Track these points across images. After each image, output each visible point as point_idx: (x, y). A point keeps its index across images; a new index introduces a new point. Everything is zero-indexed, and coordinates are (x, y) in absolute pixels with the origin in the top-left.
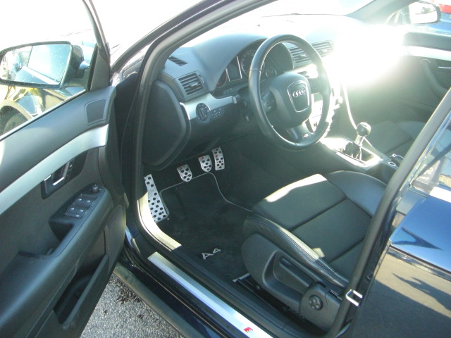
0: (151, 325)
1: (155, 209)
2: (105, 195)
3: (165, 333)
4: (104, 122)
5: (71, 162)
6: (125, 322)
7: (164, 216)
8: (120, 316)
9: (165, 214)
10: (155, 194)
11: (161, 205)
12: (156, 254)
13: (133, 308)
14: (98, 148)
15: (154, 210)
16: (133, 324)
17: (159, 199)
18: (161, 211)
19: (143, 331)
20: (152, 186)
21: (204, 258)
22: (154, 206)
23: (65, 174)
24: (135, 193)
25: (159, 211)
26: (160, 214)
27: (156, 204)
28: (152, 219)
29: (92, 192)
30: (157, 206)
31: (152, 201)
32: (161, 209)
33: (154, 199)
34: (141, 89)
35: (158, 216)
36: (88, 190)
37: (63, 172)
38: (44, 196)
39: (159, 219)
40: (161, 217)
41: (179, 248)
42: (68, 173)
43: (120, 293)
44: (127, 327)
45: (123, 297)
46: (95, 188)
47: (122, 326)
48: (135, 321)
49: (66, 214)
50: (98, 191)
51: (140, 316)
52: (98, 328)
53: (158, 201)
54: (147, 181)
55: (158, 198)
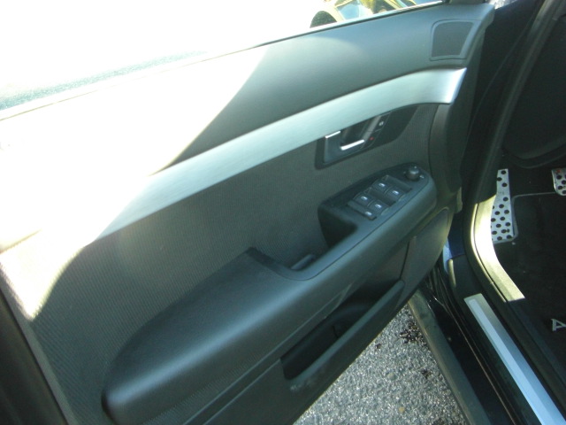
0: (436, 393)
1: (498, 221)
2: (426, 188)
3: (454, 415)
4: (460, 62)
5: (384, 117)
6: (401, 372)
7: (509, 237)
8: (396, 360)
9: (511, 233)
10: (505, 199)
11: (509, 218)
12: (480, 296)
13: (419, 355)
14: (438, 104)
15: (496, 223)
16: (410, 381)
17: (509, 208)
18: (506, 228)
19: (422, 397)
20: (504, 185)
21: (554, 328)
22: (498, 218)
23: (368, 135)
24: (476, 191)
25: (504, 227)
26: (504, 231)
27: (502, 214)
28: (489, 236)
29: (406, 178)
30: (503, 219)
31: (498, 209)
32: (508, 224)
33: (501, 206)
34: (537, 24)
35: (499, 234)
36: (400, 173)
37: (366, 130)
38: (320, 163)
39: (500, 238)
40: (504, 236)
41: (519, 302)
42: (373, 135)
43: (407, 325)
44: (400, 381)
45: (409, 333)
46: (414, 173)
47: (395, 377)
48: (416, 376)
49: (351, 204)
50: (417, 179)
51: (425, 373)
52: (360, 366)
53: (507, 212)
54: (499, 175)
55: (508, 206)
